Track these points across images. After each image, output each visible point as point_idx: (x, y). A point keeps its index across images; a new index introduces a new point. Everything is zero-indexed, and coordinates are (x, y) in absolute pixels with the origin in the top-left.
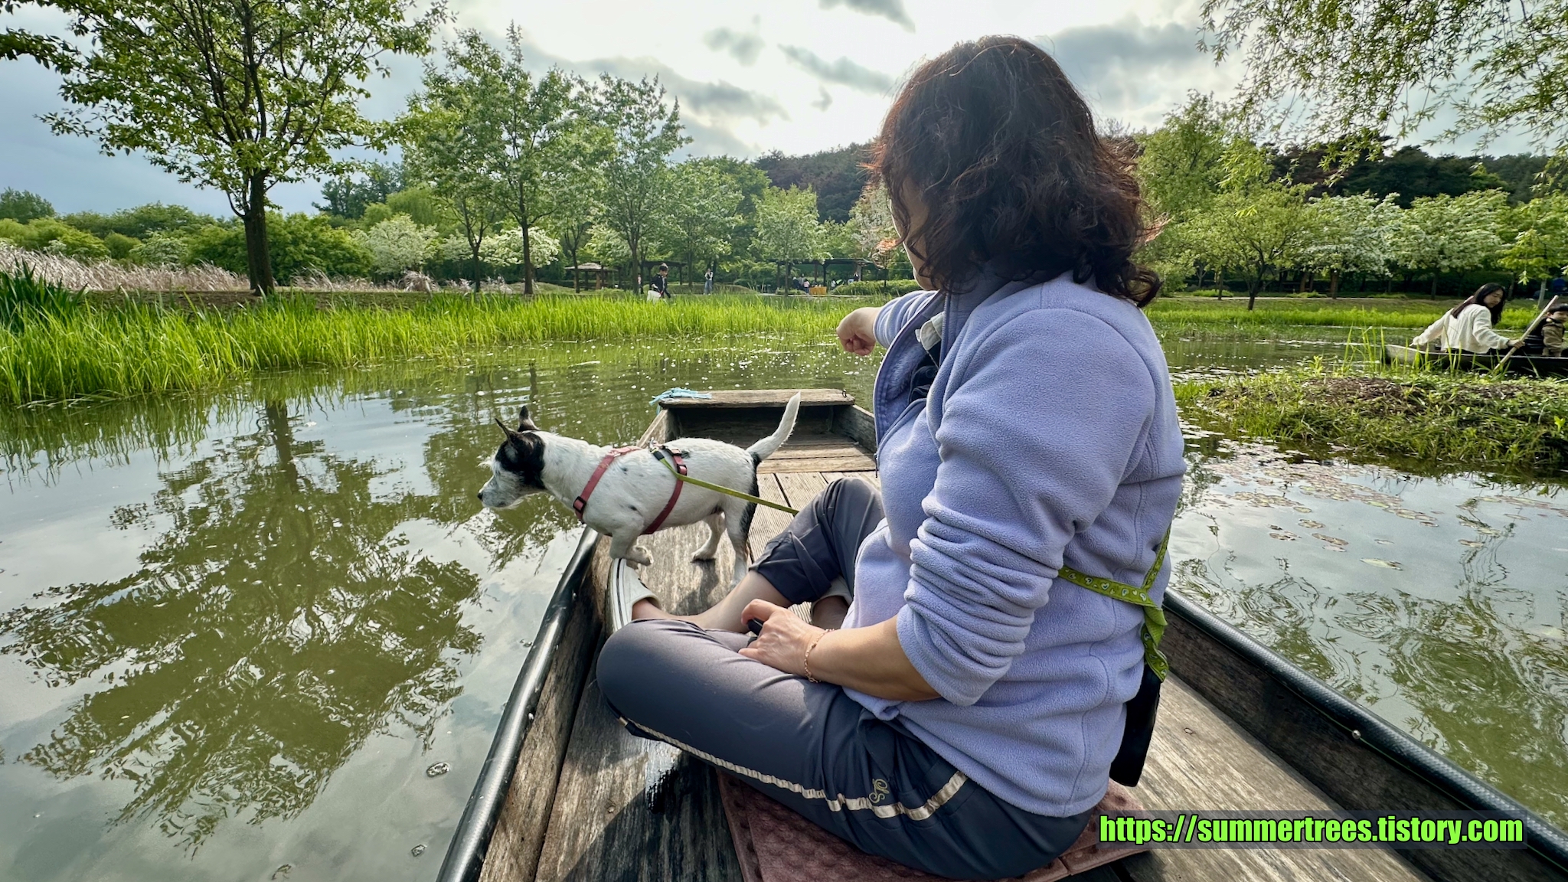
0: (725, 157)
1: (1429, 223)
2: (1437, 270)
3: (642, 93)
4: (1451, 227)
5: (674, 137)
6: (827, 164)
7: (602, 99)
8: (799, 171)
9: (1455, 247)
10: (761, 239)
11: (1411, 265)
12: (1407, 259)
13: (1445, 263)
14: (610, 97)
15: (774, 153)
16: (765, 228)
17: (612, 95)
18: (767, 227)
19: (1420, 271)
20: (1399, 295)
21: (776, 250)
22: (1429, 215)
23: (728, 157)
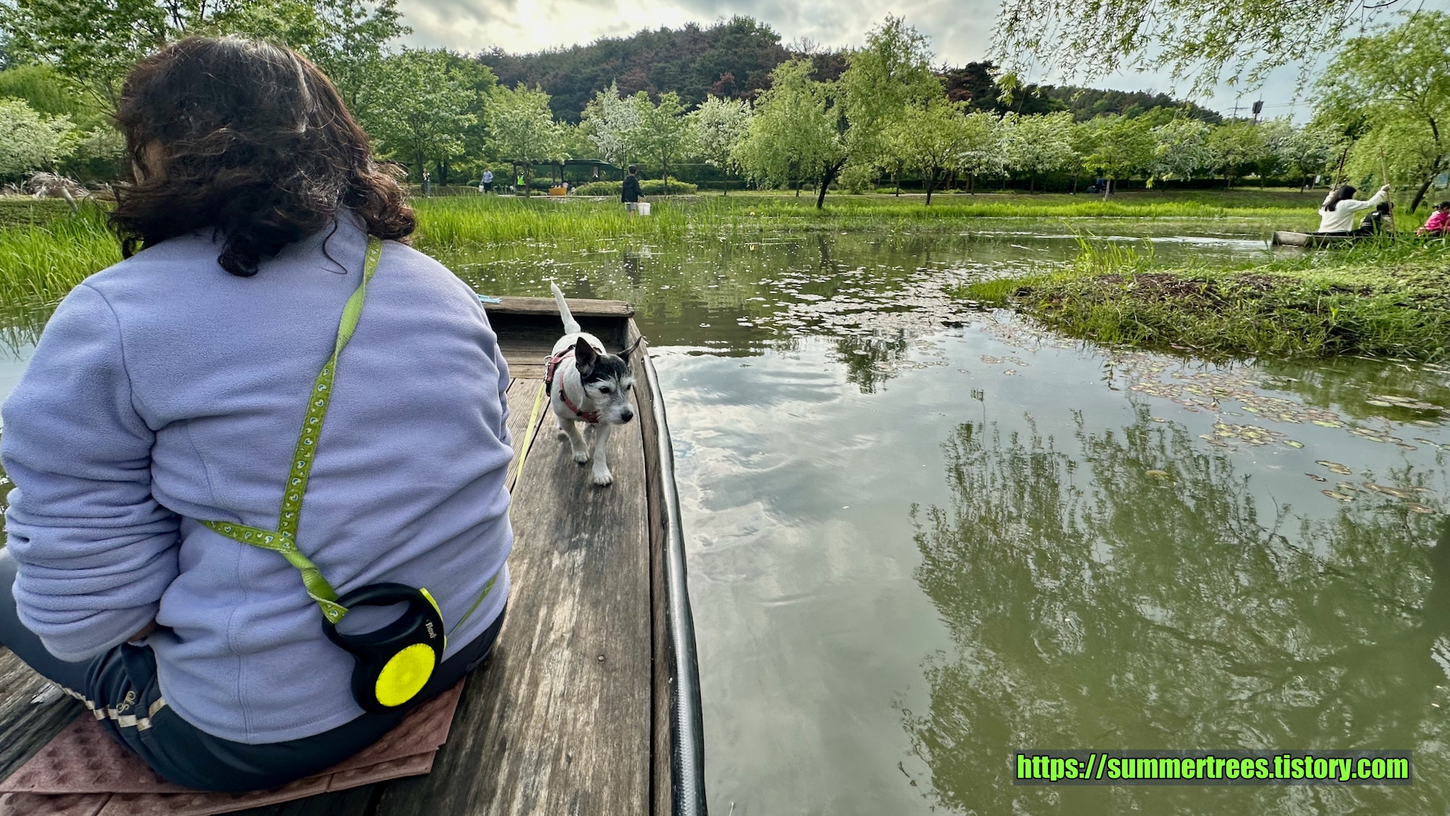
0: (445, 51)
1: (1030, 136)
2: (1035, 172)
4: (1043, 139)
5: (390, 24)
8: (524, 70)
9: (1047, 154)
10: (494, 138)
11: (1018, 168)
12: (1016, 163)
13: (1040, 167)
16: (499, 127)
18: (501, 126)
19: (1024, 172)
20: (1010, 191)
21: (513, 150)
22: (1030, 131)
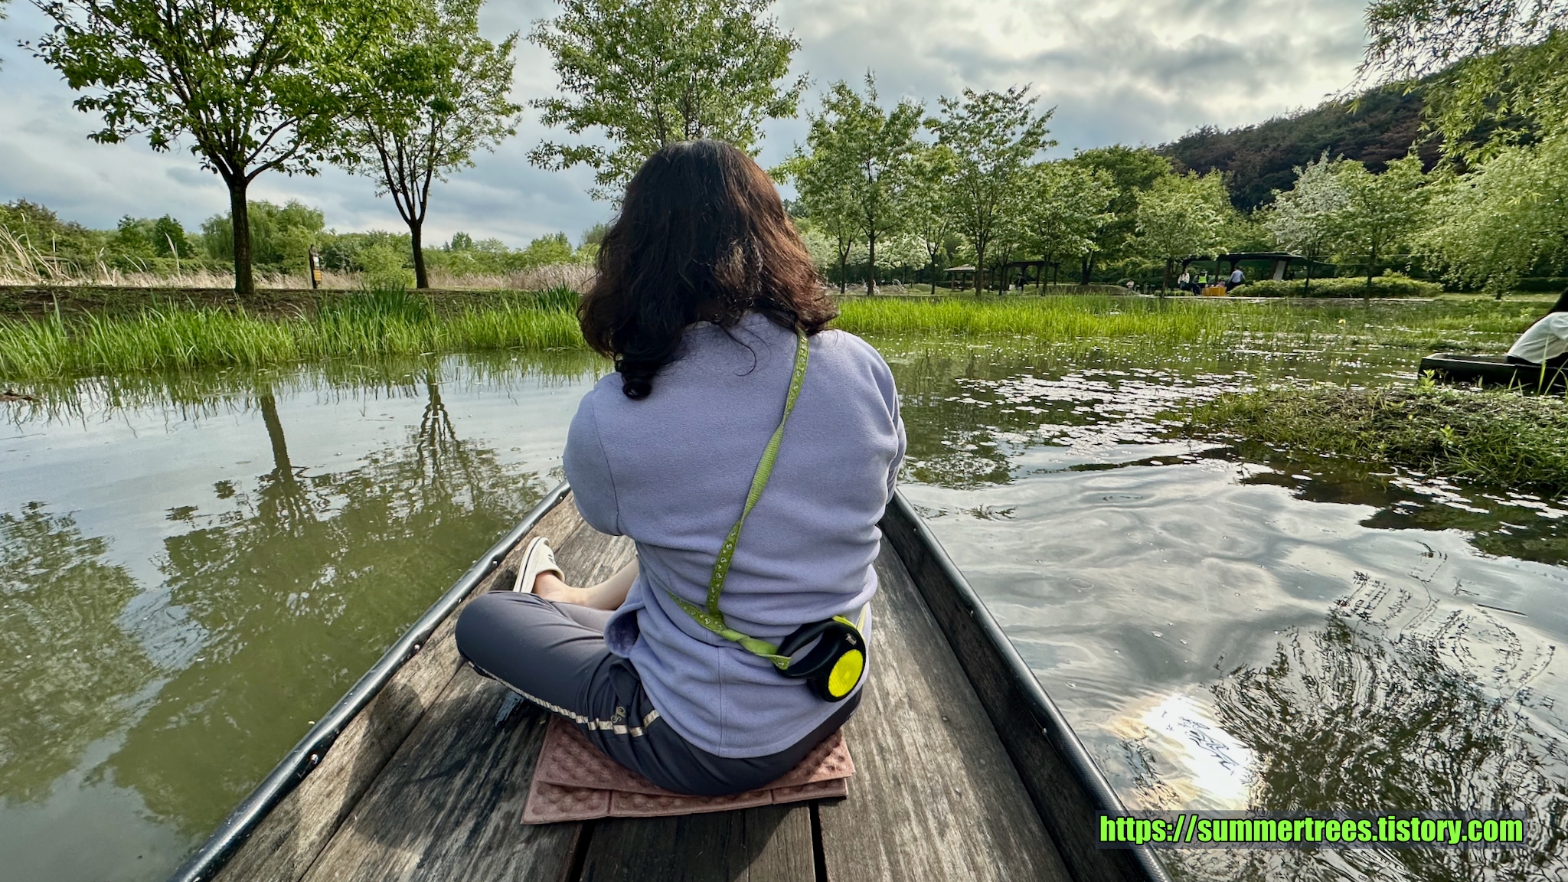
0: (1117, 147)
3: (1006, 101)
5: (1036, 142)
6: (1276, 134)
7: (965, 113)
8: (1233, 147)
10: (1139, 234)
14: (972, 109)
15: (1203, 130)
16: (1143, 222)
17: (973, 107)
18: (1147, 221)
23: (1121, 146)
